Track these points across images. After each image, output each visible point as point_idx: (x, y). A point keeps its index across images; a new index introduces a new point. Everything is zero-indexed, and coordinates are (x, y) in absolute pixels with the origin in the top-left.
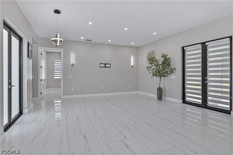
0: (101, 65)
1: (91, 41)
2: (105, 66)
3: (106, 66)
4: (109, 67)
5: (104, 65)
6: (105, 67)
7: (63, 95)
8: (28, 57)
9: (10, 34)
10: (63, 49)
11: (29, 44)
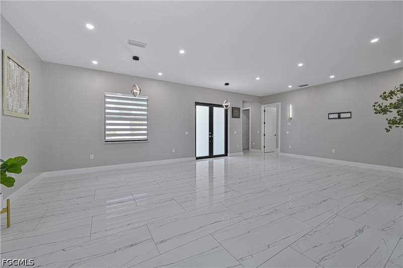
0: (332, 116)
3: (341, 117)
4: (348, 118)
5: (336, 116)
6: (339, 117)
7: (281, 152)
8: (232, 117)
9: (211, 106)
10: (280, 103)
11: (233, 109)
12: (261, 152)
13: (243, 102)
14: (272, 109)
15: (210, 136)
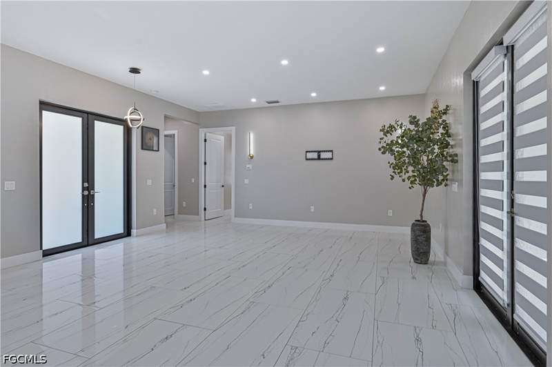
0: (310, 155)
1: (278, 102)
2: (319, 156)
3: (321, 157)
4: (329, 159)
5: (315, 155)
6: (319, 158)
7: (235, 216)
8: (142, 149)
9: (89, 119)
10: (234, 128)
11: (144, 129)
12: (200, 221)
13: (166, 117)
14: (217, 138)
15: (86, 193)
